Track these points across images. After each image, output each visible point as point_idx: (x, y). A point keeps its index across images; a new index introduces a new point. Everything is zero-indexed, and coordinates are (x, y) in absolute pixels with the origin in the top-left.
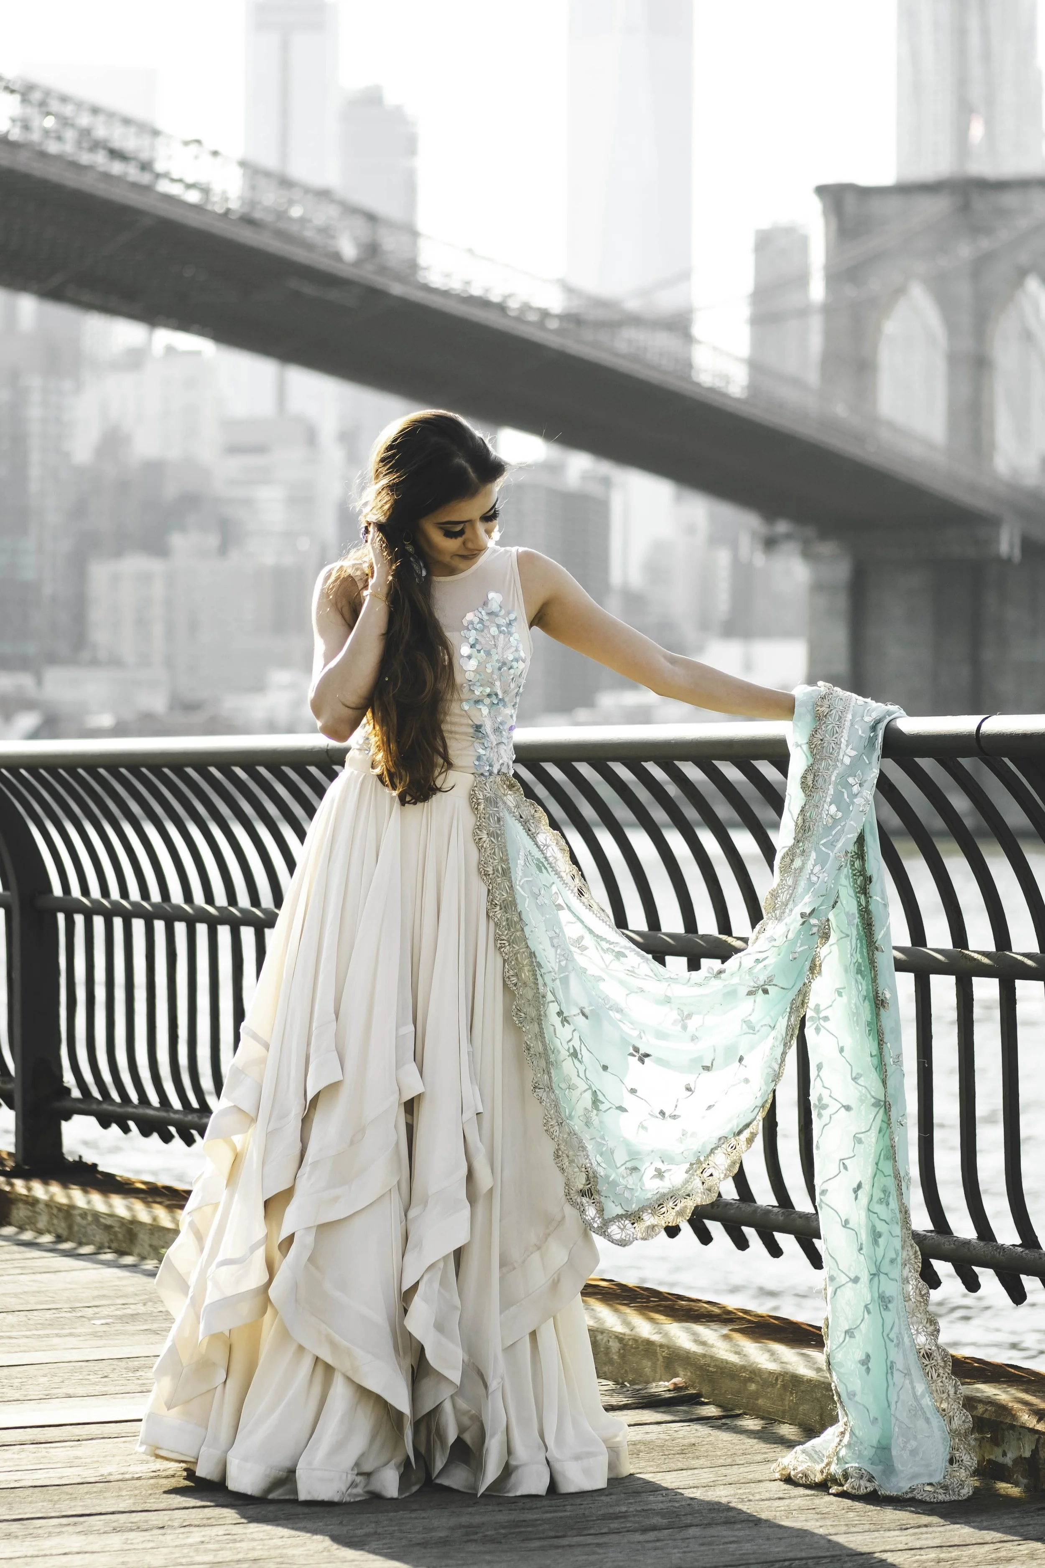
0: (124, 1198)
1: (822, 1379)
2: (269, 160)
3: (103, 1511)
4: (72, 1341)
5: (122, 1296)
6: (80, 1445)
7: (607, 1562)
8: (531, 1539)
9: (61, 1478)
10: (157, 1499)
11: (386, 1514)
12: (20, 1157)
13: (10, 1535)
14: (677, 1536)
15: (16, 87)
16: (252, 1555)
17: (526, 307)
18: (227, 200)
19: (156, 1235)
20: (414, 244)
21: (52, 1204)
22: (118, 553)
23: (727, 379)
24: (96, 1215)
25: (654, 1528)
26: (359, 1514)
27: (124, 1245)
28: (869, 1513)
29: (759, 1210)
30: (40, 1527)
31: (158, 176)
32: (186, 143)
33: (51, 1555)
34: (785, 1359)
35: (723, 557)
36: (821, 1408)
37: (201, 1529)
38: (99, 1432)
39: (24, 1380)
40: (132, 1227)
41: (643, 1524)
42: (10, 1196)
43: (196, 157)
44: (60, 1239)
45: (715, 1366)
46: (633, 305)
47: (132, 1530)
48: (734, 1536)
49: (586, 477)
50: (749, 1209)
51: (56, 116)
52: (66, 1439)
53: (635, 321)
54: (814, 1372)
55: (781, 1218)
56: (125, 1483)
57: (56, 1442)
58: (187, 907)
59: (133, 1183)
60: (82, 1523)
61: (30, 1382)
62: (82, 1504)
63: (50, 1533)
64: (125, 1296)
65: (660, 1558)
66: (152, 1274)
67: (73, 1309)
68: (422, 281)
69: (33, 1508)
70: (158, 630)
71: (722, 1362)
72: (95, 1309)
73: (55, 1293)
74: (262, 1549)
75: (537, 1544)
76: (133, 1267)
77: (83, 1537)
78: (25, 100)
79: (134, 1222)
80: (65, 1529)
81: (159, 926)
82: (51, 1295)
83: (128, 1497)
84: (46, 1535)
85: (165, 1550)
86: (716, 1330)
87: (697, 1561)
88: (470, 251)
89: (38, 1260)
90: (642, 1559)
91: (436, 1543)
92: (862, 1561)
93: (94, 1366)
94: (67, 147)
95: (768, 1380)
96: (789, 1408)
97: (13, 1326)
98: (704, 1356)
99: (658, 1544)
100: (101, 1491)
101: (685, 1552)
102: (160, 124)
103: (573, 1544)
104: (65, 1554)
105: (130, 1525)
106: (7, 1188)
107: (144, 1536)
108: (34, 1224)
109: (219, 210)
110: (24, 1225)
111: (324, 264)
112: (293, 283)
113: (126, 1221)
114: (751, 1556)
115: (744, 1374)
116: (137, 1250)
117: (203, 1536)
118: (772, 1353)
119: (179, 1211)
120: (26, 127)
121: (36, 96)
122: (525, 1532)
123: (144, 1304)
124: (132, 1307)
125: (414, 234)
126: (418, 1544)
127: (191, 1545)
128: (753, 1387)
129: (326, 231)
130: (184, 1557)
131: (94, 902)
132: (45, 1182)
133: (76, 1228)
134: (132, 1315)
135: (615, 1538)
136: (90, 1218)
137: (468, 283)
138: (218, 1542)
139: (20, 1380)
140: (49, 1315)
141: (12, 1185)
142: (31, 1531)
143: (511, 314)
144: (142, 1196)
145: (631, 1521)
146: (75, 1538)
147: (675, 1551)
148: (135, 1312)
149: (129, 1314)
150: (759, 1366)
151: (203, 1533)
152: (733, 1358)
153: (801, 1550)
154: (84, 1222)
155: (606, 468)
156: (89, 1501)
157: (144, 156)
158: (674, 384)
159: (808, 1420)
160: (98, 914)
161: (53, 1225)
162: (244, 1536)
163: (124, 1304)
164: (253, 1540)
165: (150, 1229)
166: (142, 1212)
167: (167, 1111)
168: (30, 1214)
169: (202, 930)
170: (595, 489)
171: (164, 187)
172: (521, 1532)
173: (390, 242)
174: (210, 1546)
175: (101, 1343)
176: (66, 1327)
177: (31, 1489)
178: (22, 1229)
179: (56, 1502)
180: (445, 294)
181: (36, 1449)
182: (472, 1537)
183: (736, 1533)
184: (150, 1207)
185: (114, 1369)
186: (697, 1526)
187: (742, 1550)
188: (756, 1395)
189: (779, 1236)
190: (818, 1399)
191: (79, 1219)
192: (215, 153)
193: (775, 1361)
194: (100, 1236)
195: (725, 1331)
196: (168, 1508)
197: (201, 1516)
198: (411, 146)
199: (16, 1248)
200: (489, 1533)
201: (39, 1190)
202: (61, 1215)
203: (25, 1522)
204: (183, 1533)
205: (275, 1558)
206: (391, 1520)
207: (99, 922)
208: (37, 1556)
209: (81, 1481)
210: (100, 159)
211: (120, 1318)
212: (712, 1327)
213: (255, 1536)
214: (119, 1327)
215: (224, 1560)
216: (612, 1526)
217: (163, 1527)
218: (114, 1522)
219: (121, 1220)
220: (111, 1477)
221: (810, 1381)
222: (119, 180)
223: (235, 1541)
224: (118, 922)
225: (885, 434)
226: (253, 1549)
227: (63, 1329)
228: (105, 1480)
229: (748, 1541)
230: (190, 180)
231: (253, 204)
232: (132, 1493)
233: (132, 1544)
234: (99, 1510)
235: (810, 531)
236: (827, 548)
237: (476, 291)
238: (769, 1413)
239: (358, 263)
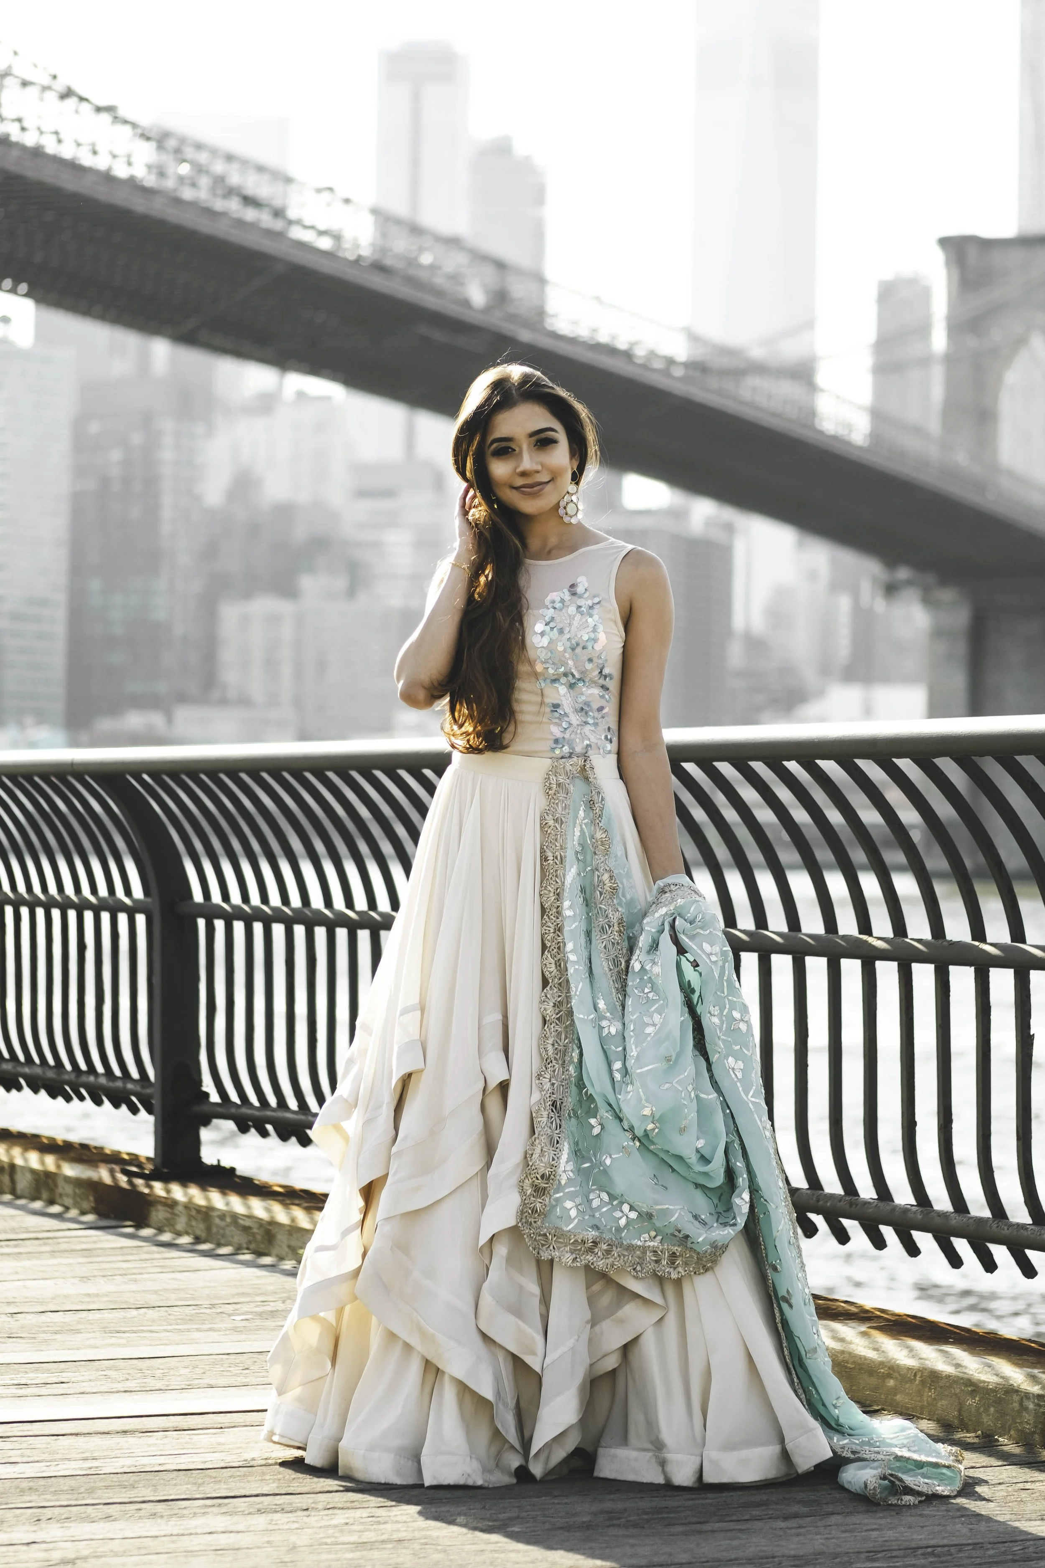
0: (263, 1200)
1: (961, 1375)
2: (399, 208)
3: (247, 1493)
4: (213, 1335)
5: (261, 1294)
6: (222, 1433)
7: (751, 1546)
8: (674, 1525)
9: (205, 1462)
10: (300, 1483)
11: (528, 1500)
12: (158, 1161)
13: (155, 1514)
14: (819, 1524)
15: (151, 135)
16: (396, 1536)
17: (652, 354)
18: (358, 246)
19: (295, 1236)
20: (542, 291)
21: (190, 1205)
22: (248, 594)
23: (850, 427)
24: (235, 1217)
25: (796, 1516)
26: (502, 1499)
27: (262, 1246)
28: (1010, 1504)
29: (897, 1209)
30: (185, 1508)
31: (290, 222)
32: (319, 191)
33: (197, 1534)
34: (924, 1356)
35: (844, 603)
36: (960, 1403)
37: (345, 1511)
38: (242, 1420)
39: (166, 1371)
40: (270, 1228)
41: (784, 1512)
42: (149, 1198)
43: (329, 205)
44: (198, 1240)
45: (854, 1362)
46: (757, 353)
47: (276, 1512)
48: (876, 1524)
49: (709, 523)
50: (888, 1208)
51: (193, 163)
52: (209, 1426)
53: (760, 369)
54: (954, 1368)
55: (920, 1217)
56: (268, 1468)
57: (199, 1429)
58: (327, 912)
59: (270, 1186)
60: (226, 1505)
61: (172, 1372)
62: (225, 1487)
63: (195, 1513)
64: (265, 1294)
65: (803, 1543)
66: (293, 1274)
67: (213, 1306)
68: (549, 328)
69: (178, 1490)
70: (287, 670)
71: (860, 1358)
72: (234, 1306)
73: (196, 1291)
74: (405, 1531)
75: (680, 1529)
76: (272, 1267)
77: (229, 1517)
78: (160, 147)
79: (273, 1223)
80: (209, 1510)
81: (299, 931)
82: (191, 1292)
83: (271, 1481)
84: (191, 1516)
85: (310, 1531)
86: (854, 1328)
87: (840, 1546)
88: (598, 298)
89: (176, 1260)
90: (784, 1544)
91: (579, 1527)
92: (1004, 1549)
93: (235, 1359)
94: (201, 193)
95: (905, 1376)
96: (928, 1403)
97: (154, 1321)
98: (843, 1352)
99: (802, 1530)
100: (244, 1476)
101: (827, 1539)
102: (292, 171)
103: (715, 1529)
104: (210, 1533)
105: (274, 1507)
106: (146, 1191)
107: (289, 1518)
108: (173, 1225)
109: (351, 257)
110: (163, 1226)
111: (453, 310)
112: (424, 330)
113: (263, 1222)
114: (893, 1543)
115: (882, 1371)
116: (274, 1251)
117: (348, 1518)
118: (911, 1349)
119: (317, 1213)
120: (162, 174)
121: (172, 143)
122: (667, 1517)
123: (284, 1302)
124: (272, 1304)
125: (541, 281)
126: (562, 1528)
127: (336, 1526)
128: (891, 1383)
129: (455, 278)
130: (329, 1537)
131: (234, 907)
132: (184, 1183)
133: (214, 1230)
134: (272, 1312)
135: (758, 1524)
136: (228, 1220)
137: (595, 330)
138: (362, 1523)
139: (162, 1371)
140: (188, 1310)
141: (150, 1187)
142: (176, 1512)
143: (638, 361)
144: (280, 1198)
145: (773, 1509)
146: (220, 1518)
147: (818, 1537)
148: (274, 1309)
149: (268, 1311)
150: (898, 1362)
151: (347, 1516)
152: (872, 1355)
153: (943, 1538)
154: (222, 1224)
155: (729, 514)
156: (234, 1484)
157: (277, 203)
158: (798, 431)
159: (946, 1416)
160: (238, 919)
161: (192, 1226)
162: (387, 1519)
163: (263, 1302)
164: (397, 1522)
165: (289, 1231)
166: (280, 1214)
167: (305, 1114)
168: (169, 1215)
169: (342, 934)
170: (718, 535)
171: (297, 233)
172: (663, 1518)
173: (519, 289)
174: (354, 1527)
175: (243, 1337)
176: (206, 1322)
177: (175, 1472)
178: (160, 1230)
179: (200, 1485)
180: (573, 341)
181: (180, 1436)
182: (615, 1522)
183: (879, 1521)
184: (289, 1209)
185: (255, 1362)
186: (838, 1514)
187: (884, 1537)
188: (895, 1391)
189: (917, 1235)
190: (956, 1394)
191: (217, 1221)
192: (347, 201)
193: (913, 1357)
194: (239, 1238)
195: (863, 1328)
196: (311, 1491)
197: (344, 1499)
198: (539, 197)
199: (155, 1248)
200: (632, 1518)
201: (177, 1192)
202: (199, 1217)
203: (170, 1503)
204: (327, 1515)
205: (419, 1539)
206: (534, 1505)
207: (239, 927)
208: (183, 1535)
209: (224, 1465)
210: (233, 206)
211: (261, 1314)
212: (850, 1325)
213: (399, 1518)
214: (258, 1322)
215: (369, 1540)
216: (754, 1513)
217: (307, 1509)
218: (259, 1504)
219: (259, 1221)
220: (254, 1462)
221: (948, 1377)
222: (253, 226)
223: (379, 1523)
224: (258, 927)
225: (1005, 483)
226: (398, 1531)
227: (203, 1324)
228: (249, 1465)
229: (890, 1529)
230: (322, 227)
231: (384, 250)
232: (276, 1477)
233: (276, 1524)
234: (243, 1493)
235: (931, 578)
236: (947, 595)
237: (603, 338)
238: (908, 1409)
239: (487, 310)
